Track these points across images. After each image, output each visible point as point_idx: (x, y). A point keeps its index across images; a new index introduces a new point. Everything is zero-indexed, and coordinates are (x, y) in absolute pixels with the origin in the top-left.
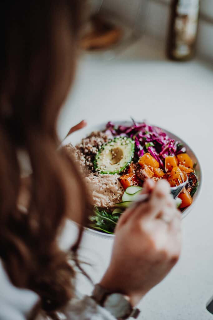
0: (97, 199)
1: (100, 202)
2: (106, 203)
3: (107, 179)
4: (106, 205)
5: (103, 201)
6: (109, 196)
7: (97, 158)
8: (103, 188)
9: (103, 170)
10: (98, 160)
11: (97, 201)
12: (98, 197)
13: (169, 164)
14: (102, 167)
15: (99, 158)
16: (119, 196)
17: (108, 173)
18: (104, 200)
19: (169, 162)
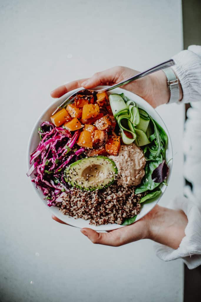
0: (141, 162)
1: (142, 159)
2: (140, 154)
3: (123, 164)
4: (141, 153)
5: (140, 157)
6: (133, 156)
7: (103, 187)
8: (131, 163)
9: (114, 173)
10: (104, 184)
11: (142, 162)
12: (139, 163)
13: (77, 126)
14: (111, 176)
15: (102, 185)
16: (129, 147)
17: (115, 167)
18: (138, 157)
19: (75, 126)
